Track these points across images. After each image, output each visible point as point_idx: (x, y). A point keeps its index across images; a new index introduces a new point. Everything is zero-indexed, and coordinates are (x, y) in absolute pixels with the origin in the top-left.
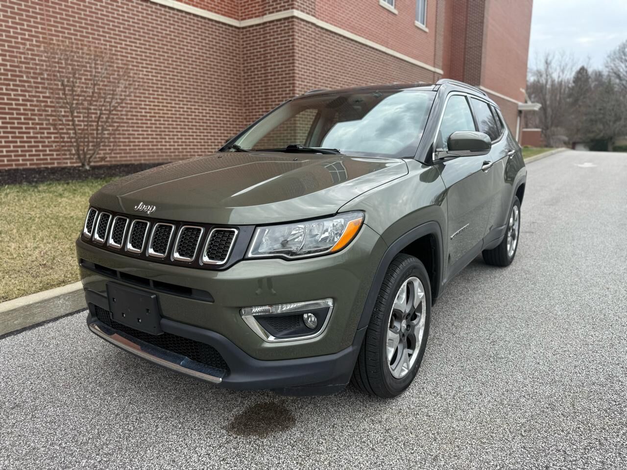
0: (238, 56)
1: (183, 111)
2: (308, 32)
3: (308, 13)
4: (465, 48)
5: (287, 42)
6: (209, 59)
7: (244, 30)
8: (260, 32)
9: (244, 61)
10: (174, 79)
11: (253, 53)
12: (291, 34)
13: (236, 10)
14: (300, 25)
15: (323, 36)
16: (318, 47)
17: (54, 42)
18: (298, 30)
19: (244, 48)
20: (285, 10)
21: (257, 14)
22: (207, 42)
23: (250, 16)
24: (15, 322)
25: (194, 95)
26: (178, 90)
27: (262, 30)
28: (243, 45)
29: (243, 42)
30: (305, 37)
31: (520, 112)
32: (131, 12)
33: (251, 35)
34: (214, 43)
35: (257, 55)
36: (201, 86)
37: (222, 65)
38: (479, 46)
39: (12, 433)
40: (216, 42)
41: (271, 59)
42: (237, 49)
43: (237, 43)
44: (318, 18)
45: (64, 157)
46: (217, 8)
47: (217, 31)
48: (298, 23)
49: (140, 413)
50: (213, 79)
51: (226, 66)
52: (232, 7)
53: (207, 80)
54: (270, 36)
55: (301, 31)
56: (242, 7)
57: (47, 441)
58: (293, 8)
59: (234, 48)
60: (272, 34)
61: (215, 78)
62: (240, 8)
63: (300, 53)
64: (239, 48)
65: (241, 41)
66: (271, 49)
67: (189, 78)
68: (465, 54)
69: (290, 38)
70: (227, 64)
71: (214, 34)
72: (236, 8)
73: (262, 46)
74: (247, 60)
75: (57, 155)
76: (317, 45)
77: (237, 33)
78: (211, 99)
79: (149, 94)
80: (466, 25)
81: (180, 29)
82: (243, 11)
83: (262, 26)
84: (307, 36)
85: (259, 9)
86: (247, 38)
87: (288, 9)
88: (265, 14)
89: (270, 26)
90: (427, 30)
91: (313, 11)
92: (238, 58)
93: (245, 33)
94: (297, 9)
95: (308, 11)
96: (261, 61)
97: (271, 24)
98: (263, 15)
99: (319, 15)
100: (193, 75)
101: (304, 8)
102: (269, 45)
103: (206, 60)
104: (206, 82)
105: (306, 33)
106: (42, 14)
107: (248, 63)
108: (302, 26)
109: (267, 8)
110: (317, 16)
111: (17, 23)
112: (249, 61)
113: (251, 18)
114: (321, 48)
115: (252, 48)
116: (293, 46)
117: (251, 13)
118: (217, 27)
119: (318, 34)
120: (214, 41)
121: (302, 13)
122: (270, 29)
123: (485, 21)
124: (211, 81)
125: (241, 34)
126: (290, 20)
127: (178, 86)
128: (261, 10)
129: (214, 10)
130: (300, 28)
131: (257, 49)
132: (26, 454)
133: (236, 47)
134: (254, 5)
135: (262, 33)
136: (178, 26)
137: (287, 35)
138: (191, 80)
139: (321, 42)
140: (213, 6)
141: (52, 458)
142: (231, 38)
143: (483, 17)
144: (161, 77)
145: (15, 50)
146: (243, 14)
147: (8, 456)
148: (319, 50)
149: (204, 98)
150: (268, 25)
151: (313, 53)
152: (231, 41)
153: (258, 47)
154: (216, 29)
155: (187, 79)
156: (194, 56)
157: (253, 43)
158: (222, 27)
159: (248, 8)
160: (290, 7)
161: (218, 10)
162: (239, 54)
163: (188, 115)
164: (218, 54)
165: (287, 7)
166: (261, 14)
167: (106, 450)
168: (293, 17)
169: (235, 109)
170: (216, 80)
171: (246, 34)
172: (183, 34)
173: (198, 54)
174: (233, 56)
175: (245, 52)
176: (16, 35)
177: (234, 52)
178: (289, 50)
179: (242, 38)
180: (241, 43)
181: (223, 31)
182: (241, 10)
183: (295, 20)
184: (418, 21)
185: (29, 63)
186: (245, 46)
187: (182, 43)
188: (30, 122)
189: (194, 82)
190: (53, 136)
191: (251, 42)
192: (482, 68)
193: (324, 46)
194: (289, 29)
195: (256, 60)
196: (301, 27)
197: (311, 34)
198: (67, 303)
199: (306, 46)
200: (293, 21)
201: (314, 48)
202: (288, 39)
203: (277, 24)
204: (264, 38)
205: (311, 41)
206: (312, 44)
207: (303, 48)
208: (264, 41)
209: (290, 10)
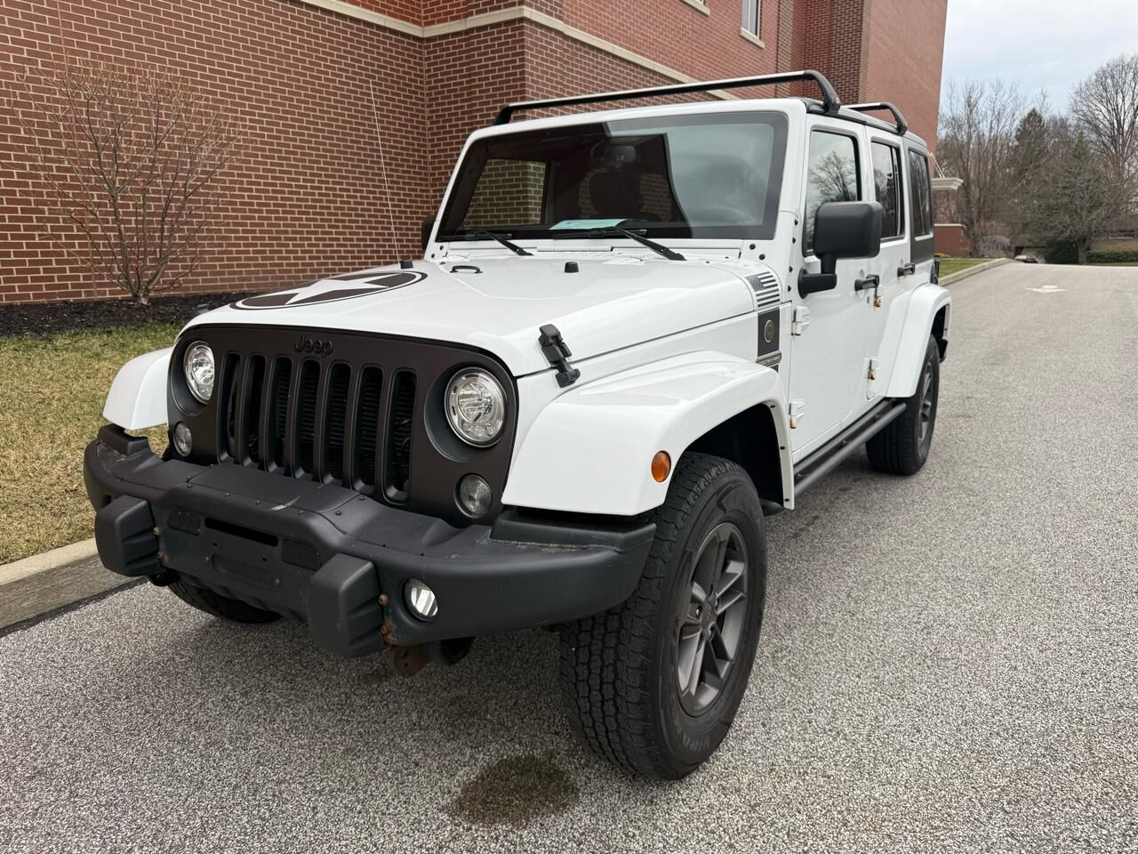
0: (419, 91)
2: (549, 47)
3: (550, 14)
5: (511, 65)
7: (431, 44)
8: (461, 46)
9: (431, 100)
10: (302, 134)
11: (449, 85)
12: (518, 50)
13: (415, 7)
14: (535, 35)
15: (576, 54)
16: (568, 75)
17: (78, 65)
18: (532, 43)
19: (430, 76)
20: (507, 6)
21: (455, 14)
22: (362, 66)
23: (443, 17)
25: (340, 164)
26: (311, 155)
27: (464, 43)
28: (428, 71)
29: (430, 65)
30: (545, 57)
33: (445, 53)
34: (375, 68)
35: (455, 90)
36: (352, 148)
37: (390, 108)
38: (855, 72)
40: (379, 66)
41: (481, 98)
42: (419, 79)
43: (418, 67)
44: (566, 22)
45: (98, 281)
46: (381, 2)
47: (381, 46)
48: (532, 30)
50: (374, 135)
51: (398, 110)
52: (407, 1)
54: (479, 55)
55: (536, 45)
58: (521, 3)
59: (413, 77)
60: (483, 50)
61: (378, 133)
62: (422, 3)
63: (536, 86)
64: (421, 76)
65: (425, 63)
66: (480, 80)
67: (330, 132)
69: (517, 58)
70: (399, 107)
71: (375, 51)
72: (416, 2)
73: (465, 73)
74: (436, 99)
75: (85, 278)
76: (565, 71)
77: (417, 49)
80: (831, 34)
81: (313, 40)
82: (428, 8)
83: (463, 37)
84: (547, 55)
85: (458, 4)
86: (435, 57)
87: (513, 4)
88: (471, 14)
89: (478, 36)
90: (762, 44)
91: (558, 9)
92: (419, 96)
93: (432, 49)
94: (530, 5)
95: (549, 9)
96: (462, 101)
97: (482, 33)
98: (466, 16)
99: (568, 16)
101: (542, 4)
102: (477, 71)
104: (362, 140)
105: (546, 48)
107: (438, 105)
108: (539, 36)
109: (474, 3)
110: (565, 18)
112: (440, 101)
113: (444, 20)
114: (573, 77)
115: (445, 77)
116: (522, 73)
117: (442, 11)
119: (568, 51)
120: (376, 63)
121: (538, 13)
122: (479, 42)
123: (864, 27)
125: (425, 51)
126: (517, 25)
127: (310, 148)
128: (462, 7)
129: (374, 6)
130: (534, 40)
131: (454, 78)
133: (416, 75)
135: (464, 48)
136: (309, 36)
137: (510, 53)
138: (335, 136)
139: (574, 65)
142: (406, 58)
144: (278, 131)
146: (429, 15)
148: (569, 81)
149: (357, 170)
150: (475, 33)
151: (560, 87)
152: (407, 65)
153: (458, 75)
154: (378, 41)
155: (326, 134)
156: (339, 92)
157: (448, 67)
158: (390, 38)
159: (437, 3)
160: (516, 1)
161: (384, 5)
162: (421, 88)
166: (462, 14)
168: (522, 20)
169: (415, 190)
170: (379, 137)
171: (435, 52)
172: (318, 51)
174: (411, 92)
175: (433, 84)
177: (413, 84)
178: (515, 80)
179: (427, 59)
180: (426, 68)
181: (392, 45)
182: (425, 6)
183: (525, 24)
184: (746, 27)
185: (29, 106)
186: (432, 72)
187: (316, 68)
188: (34, 216)
189: (338, 140)
190: (77, 242)
191: (445, 65)
193: (577, 72)
194: (514, 42)
195: (453, 99)
196: (537, 38)
197: (555, 52)
199: (547, 73)
200: (522, 27)
201: (561, 78)
202: (514, 61)
203: (493, 33)
204: (467, 57)
205: (556, 64)
206: (557, 70)
207: (542, 78)
208: (468, 64)
209: (517, 8)
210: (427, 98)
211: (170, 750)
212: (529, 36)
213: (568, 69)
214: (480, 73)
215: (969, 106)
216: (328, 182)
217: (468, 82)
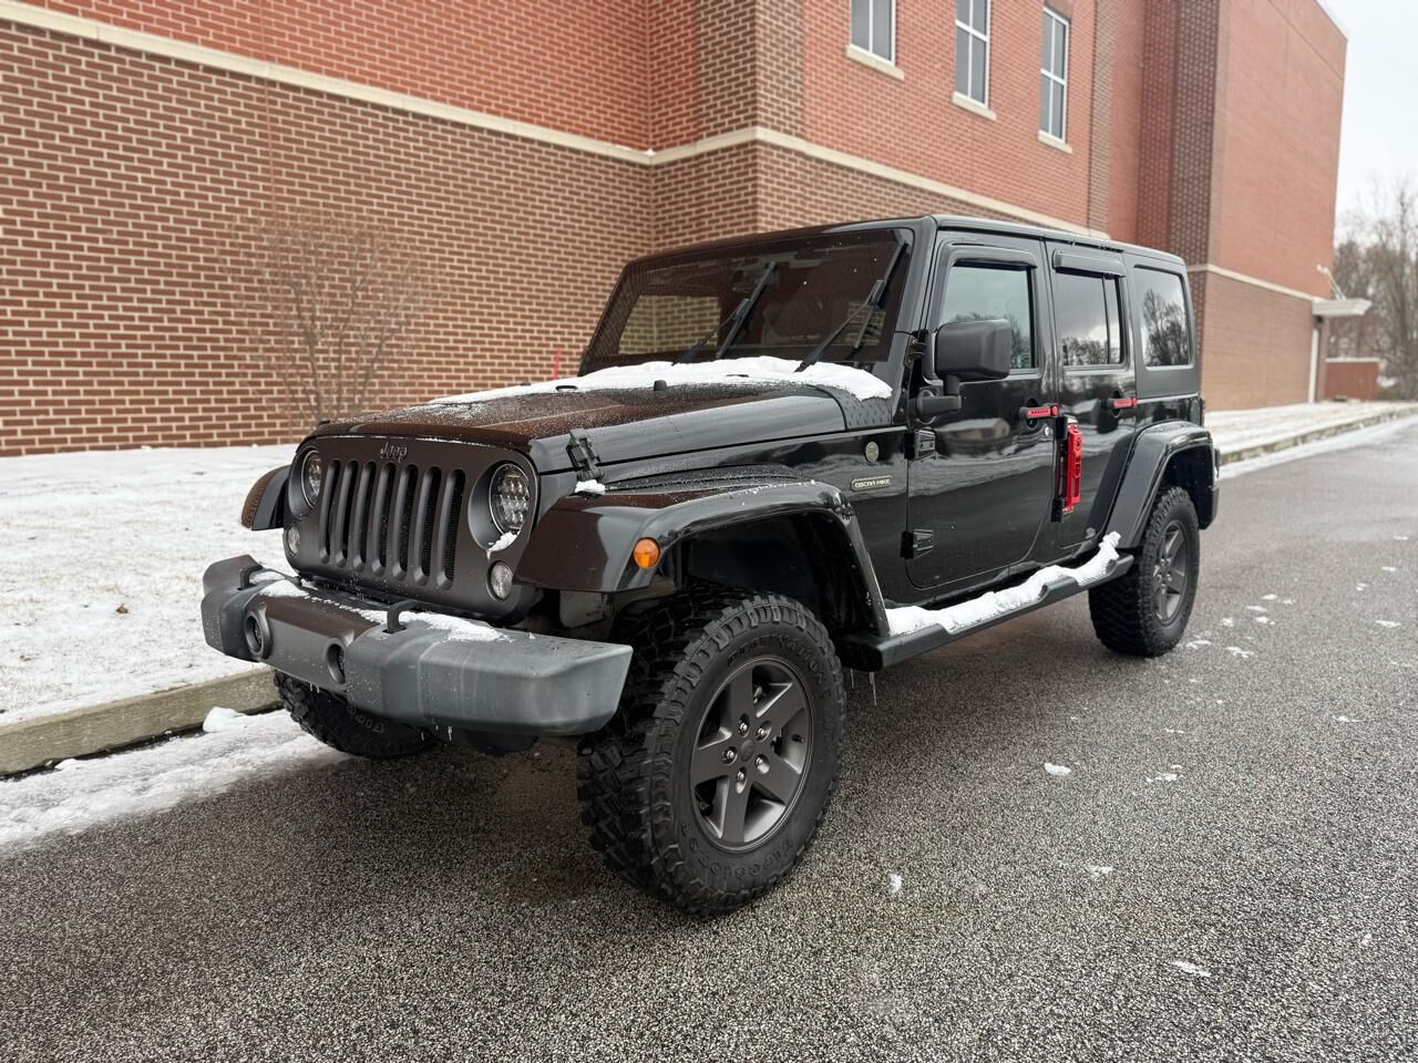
0: (645, 223)
1: (531, 338)
2: (787, 169)
3: (788, 132)
4: (1170, 182)
5: (742, 192)
6: (584, 233)
7: (659, 171)
8: (690, 173)
9: (658, 232)
10: (514, 274)
11: (677, 216)
12: (751, 175)
13: (643, 132)
14: (770, 157)
15: (821, 176)
16: (810, 199)
17: (287, 212)
18: (766, 166)
19: (658, 207)
20: (739, 127)
21: (685, 138)
22: (582, 198)
23: (671, 142)
24: (172, 718)
25: (554, 305)
26: (522, 296)
27: (693, 170)
28: (655, 201)
29: (657, 194)
30: (782, 181)
31: (1319, 319)
32: (431, 148)
33: (673, 181)
34: (597, 200)
35: (683, 221)
36: (568, 287)
37: (612, 243)
38: (1204, 177)
39: (141, 878)
40: (601, 198)
41: (710, 229)
42: (645, 210)
43: (645, 197)
44: (810, 140)
45: (295, 428)
46: (603, 129)
47: (603, 176)
48: (766, 152)
49: (347, 861)
50: (593, 273)
51: (620, 245)
52: (634, 127)
53: (581, 275)
54: (709, 181)
55: (772, 168)
56: (654, 124)
57: (193, 892)
58: (755, 124)
59: (638, 208)
60: (713, 176)
61: (597, 270)
62: (651, 127)
63: (770, 213)
64: (647, 207)
65: (653, 192)
66: (710, 209)
67: (544, 271)
68: (1170, 196)
69: (749, 184)
70: (622, 242)
71: (597, 181)
72: (644, 126)
73: (694, 202)
74: (664, 231)
75: (282, 425)
76: (808, 195)
77: (644, 177)
78: (588, 312)
79: (463, 305)
80: (1173, 130)
81: (528, 174)
82: (657, 132)
83: (693, 163)
84: (785, 178)
85: (688, 128)
86: (663, 186)
87: (745, 126)
88: (701, 137)
89: (709, 161)
90: (1068, 149)
91: (799, 126)
92: (645, 228)
93: (660, 176)
94: (765, 125)
95: (787, 128)
96: (691, 233)
97: (712, 158)
98: (696, 140)
99: (812, 134)
100: (552, 265)
101: (779, 122)
102: (706, 199)
103: (580, 235)
104: (579, 279)
105: (784, 171)
106: (266, 162)
107: (665, 238)
108: (775, 158)
109: (704, 125)
110: (808, 136)
111: (220, 181)
112: (667, 233)
113: (674, 145)
114: (817, 201)
115: (673, 207)
116: (755, 200)
117: (671, 135)
118: (603, 168)
119: (810, 173)
120: (597, 195)
121: (775, 133)
122: (709, 168)
123: (1217, 120)
124: (588, 276)
125: (653, 180)
126: (750, 148)
127: (522, 289)
128: (692, 130)
129: (596, 134)
130: (769, 163)
131: (683, 208)
132: (158, 907)
133: (642, 206)
134: (678, 120)
135: (694, 175)
136: (524, 169)
137: (742, 178)
138: (549, 275)
139: (818, 188)
140: (595, 126)
141: (196, 915)
142: (631, 187)
143: (1213, 112)
144: (487, 271)
145: (214, 230)
146: (658, 139)
147: (131, 908)
148: (811, 206)
149: (573, 311)
150: (706, 158)
151: (799, 213)
152: (631, 195)
153: (686, 204)
154: (600, 171)
155: (540, 273)
156: (555, 228)
157: (677, 196)
158: (613, 167)
159: (667, 127)
160: (750, 121)
161: (607, 133)
162: (648, 220)
163: (540, 345)
164: (605, 222)
165: (743, 122)
166: (692, 137)
167: (280, 907)
168: (755, 142)
169: (638, 331)
170: (599, 274)
171: (663, 179)
172: (533, 185)
173: (562, 222)
174: (635, 224)
175: (660, 215)
176: (218, 203)
177: (639, 216)
178: (747, 208)
179: (655, 188)
180: (653, 197)
181: (615, 174)
182: (654, 130)
183: (758, 147)
184: (1047, 130)
185: (237, 254)
186: (660, 202)
187: (530, 203)
188: (236, 363)
189: (553, 279)
190: (275, 388)
191: (673, 194)
192: (1213, 223)
193: (822, 195)
194: (746, 166)
195: (680, 231)
196: (773, 161)
197: (795, 175)
198: (262, 691)
199: (784, 198)
200: (755, 150)
201: (802, 203)
202: (746, 188)
203: (724, 158)
204: (697, 185)
205: (795, 188)
206: (797, 195)
207: (778, 204)
208: (697, 191)
209: (750, 128)
210: (653, 231)
211: (264, 834)
212: (762, 158)
213: (811, 193)
214: (710, 202)
215: (1402, 204)
216: (540, 325)
217: (697, 212)
